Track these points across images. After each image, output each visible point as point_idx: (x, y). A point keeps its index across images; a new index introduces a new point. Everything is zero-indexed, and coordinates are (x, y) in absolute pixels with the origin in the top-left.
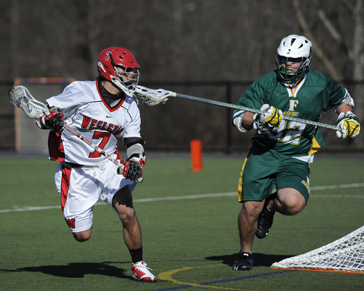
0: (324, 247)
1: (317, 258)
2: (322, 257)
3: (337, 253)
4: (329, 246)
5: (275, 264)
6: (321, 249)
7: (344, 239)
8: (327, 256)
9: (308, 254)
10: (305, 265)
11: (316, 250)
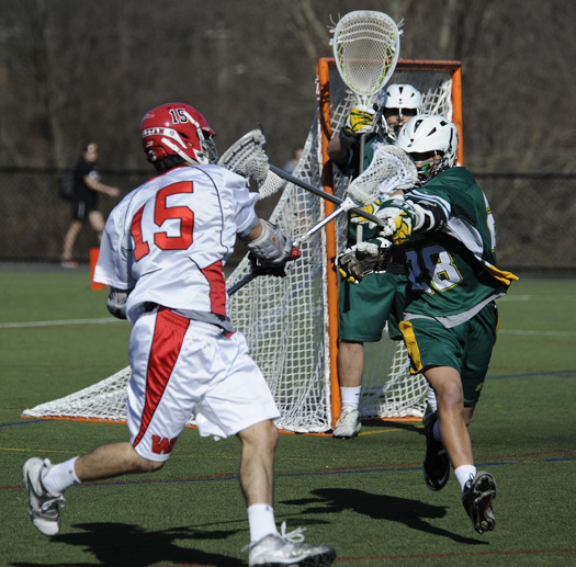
0: (86, 389)
1: (79, 404)
2: (86, 402)
3: (103, 396)
4: (93, 388)
5: (27, 412)
6: (83, 392)
7: (111, 379)
8: (92, 401)
9: (67, 398)
10: (64, 414)
11: (77, 393)
